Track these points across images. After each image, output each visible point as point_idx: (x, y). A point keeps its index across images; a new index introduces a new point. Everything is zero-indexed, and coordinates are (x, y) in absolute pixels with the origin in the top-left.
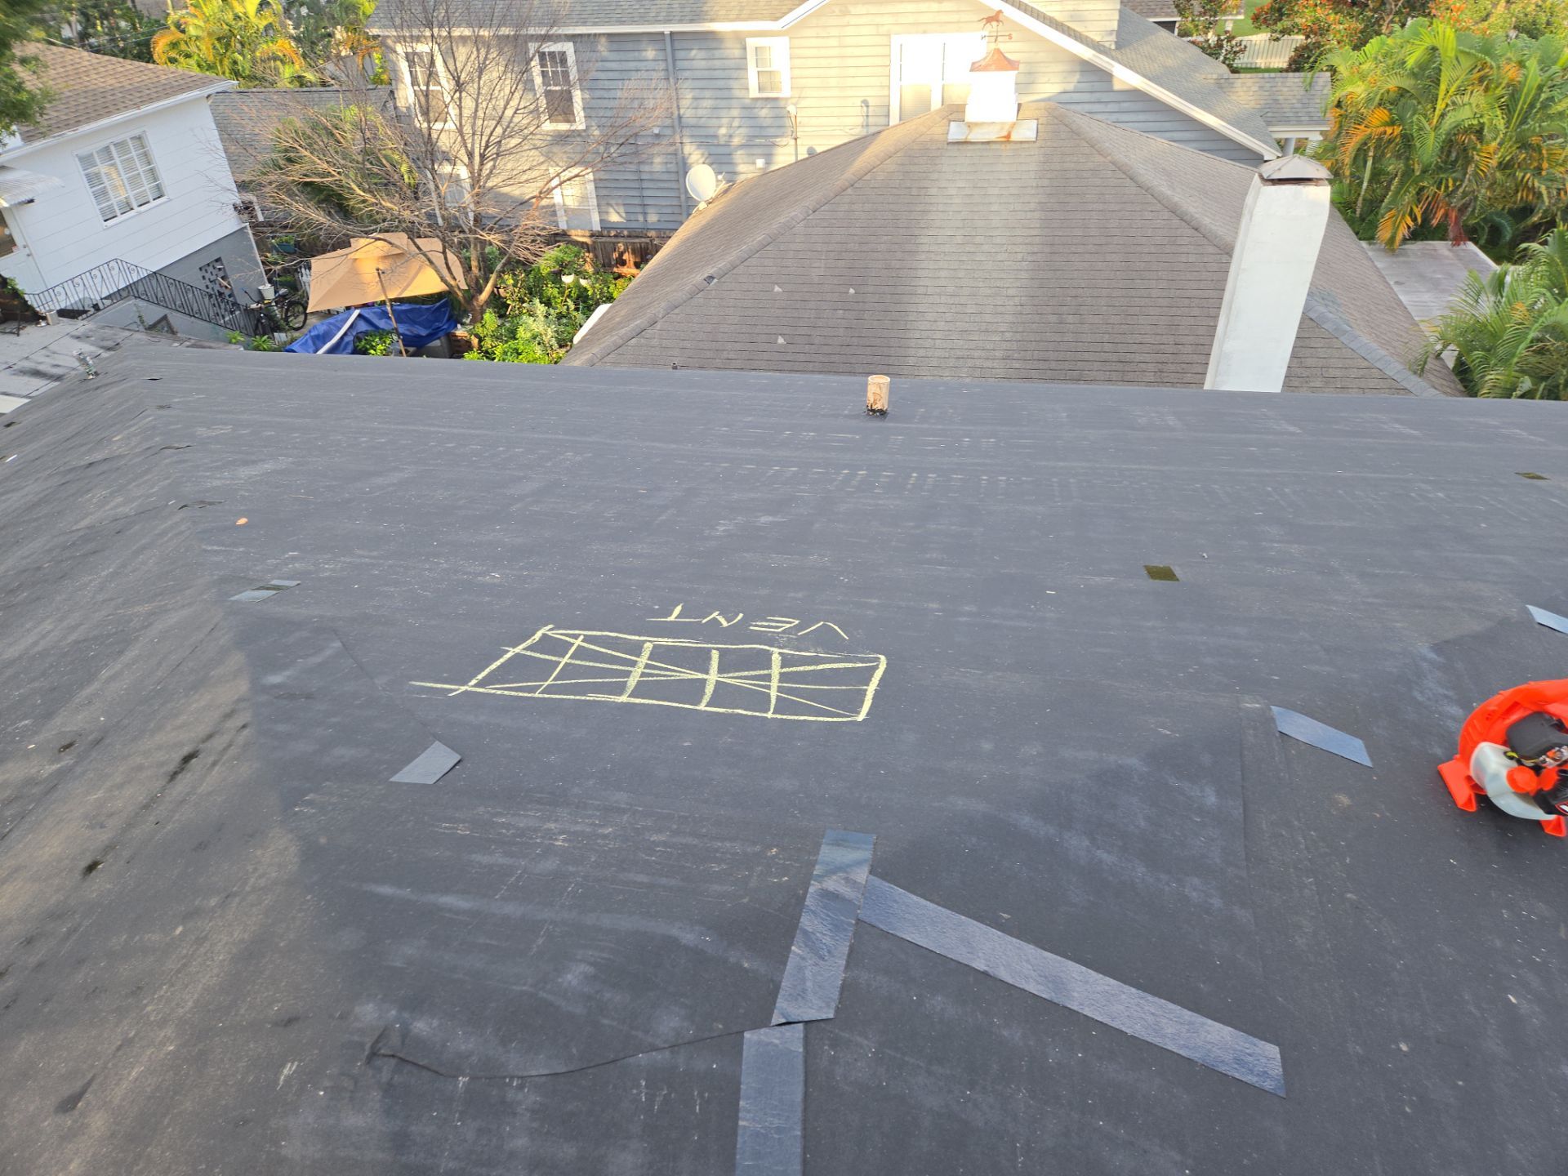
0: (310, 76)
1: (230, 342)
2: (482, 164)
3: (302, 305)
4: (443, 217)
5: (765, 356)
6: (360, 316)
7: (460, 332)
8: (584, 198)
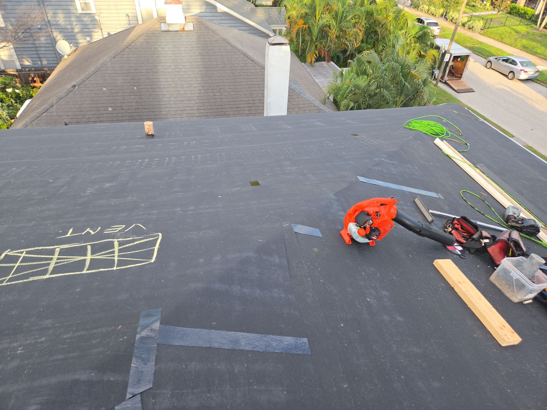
5: (105, 116)
8: (10, 56)
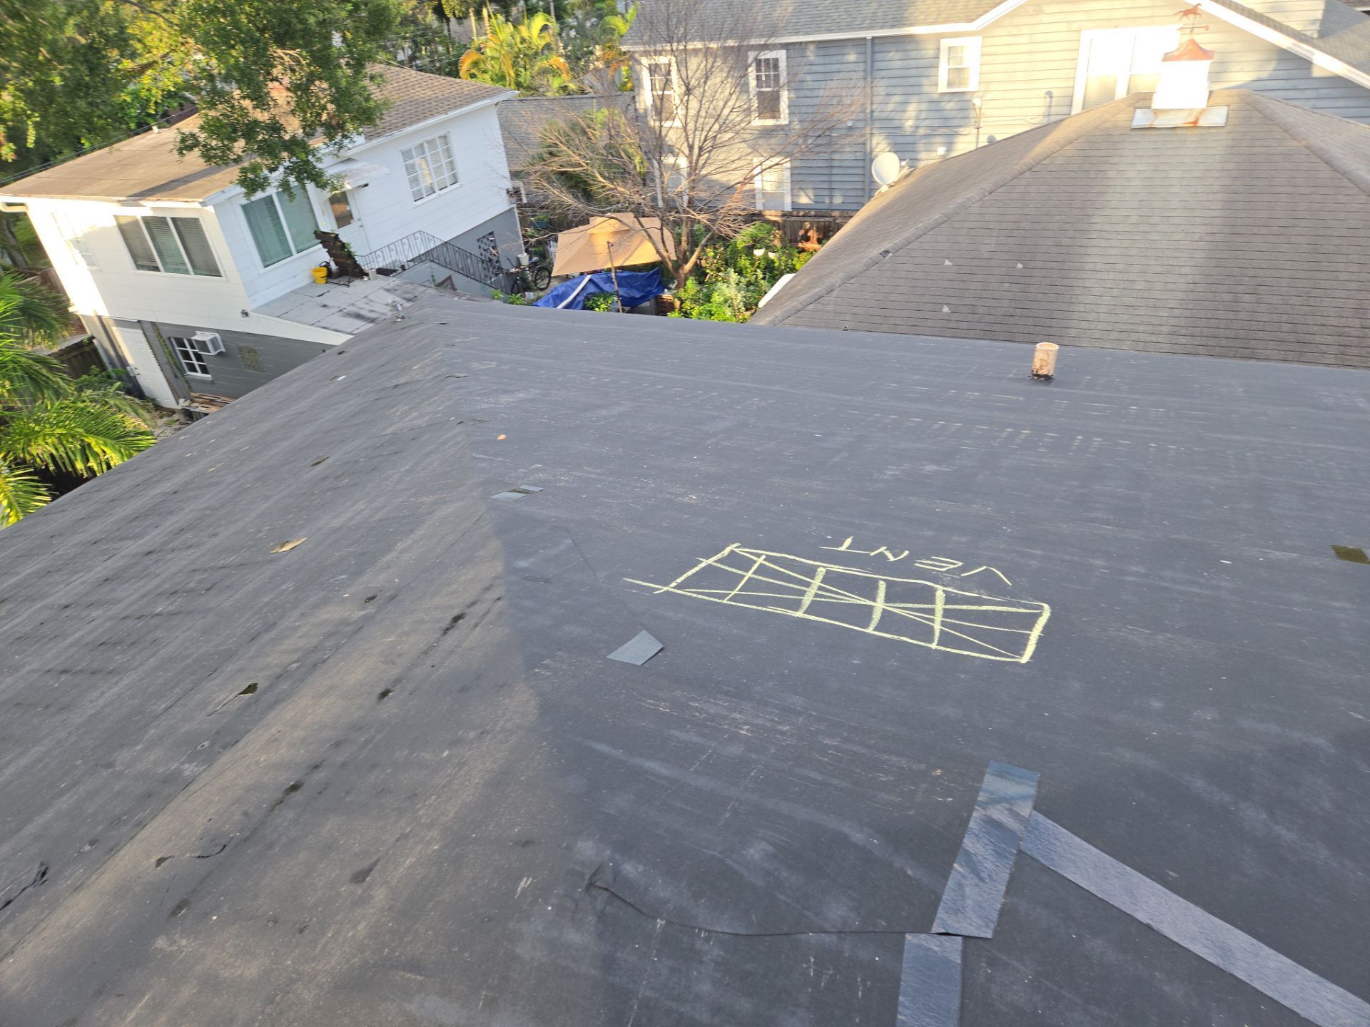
0: (572, 86)
1: (493, 298)
2: (700, 155)
3: (548, 270)
4: (664, 199)
5: (930, 323)
6: (590, 280)
7: (667, 295)
8: (780, 183)
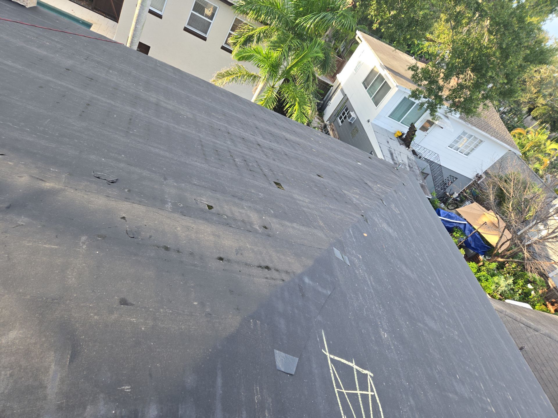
0: (541, 172)
1: (431, 194)
2: (553, 238)
3: (457, 206)
4: (522, 234)
6: (465, 224)
7: (481, 257)
